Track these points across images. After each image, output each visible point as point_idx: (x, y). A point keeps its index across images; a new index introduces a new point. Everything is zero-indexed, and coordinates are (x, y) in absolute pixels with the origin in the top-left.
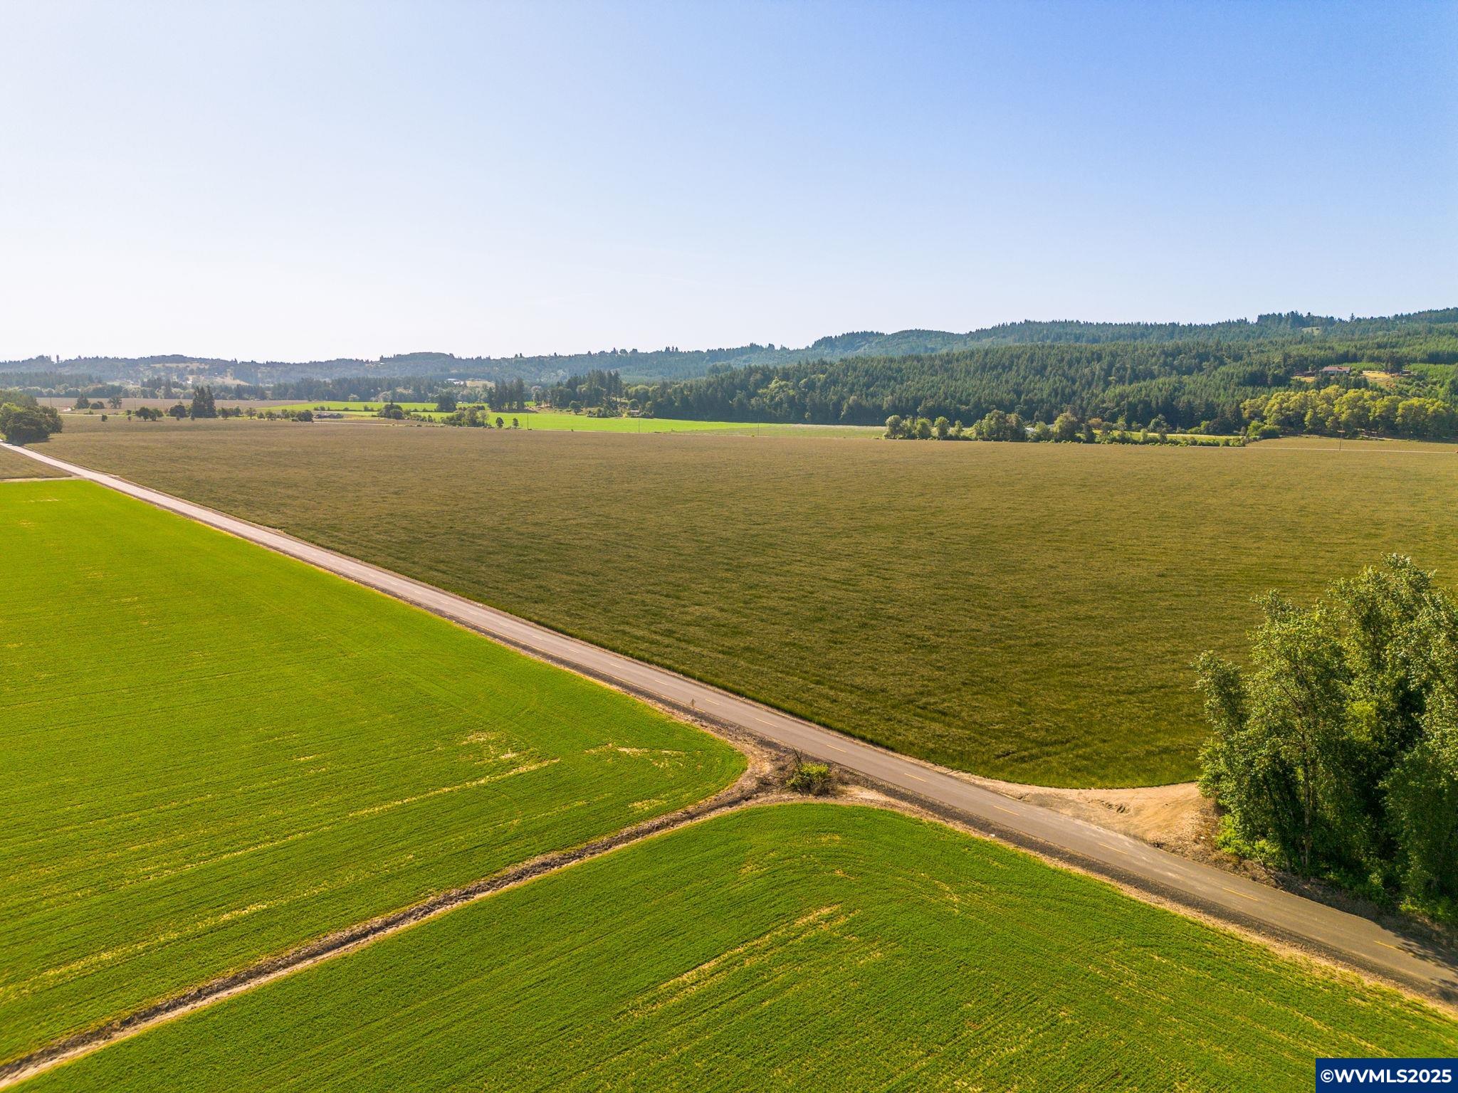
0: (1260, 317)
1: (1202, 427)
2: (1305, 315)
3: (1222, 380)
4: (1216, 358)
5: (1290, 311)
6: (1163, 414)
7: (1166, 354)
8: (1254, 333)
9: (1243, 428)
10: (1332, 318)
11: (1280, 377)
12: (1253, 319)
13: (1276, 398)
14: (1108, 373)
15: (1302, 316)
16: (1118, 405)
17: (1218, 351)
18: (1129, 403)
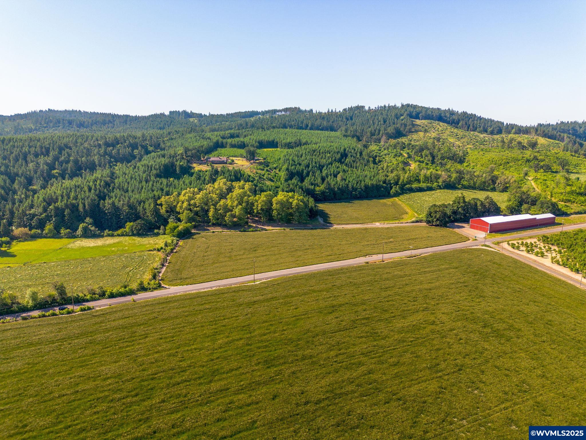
0: (170, 112)
1: (127, 227)
2: (189, 112)
3: (144, 172)
4: (143, 147)
5: (183, 110)
6: (91, 217)
7: (107, 145)
8: (167, 122)
9: (162, 227)
10: (201, 114)
11: (185, 167)
12: (167, 113)
13: (184, 195)
14: (52, 167)
15: (188, 112)
16: (45, 210)
17: (144, 141)
18: (57, 209)
